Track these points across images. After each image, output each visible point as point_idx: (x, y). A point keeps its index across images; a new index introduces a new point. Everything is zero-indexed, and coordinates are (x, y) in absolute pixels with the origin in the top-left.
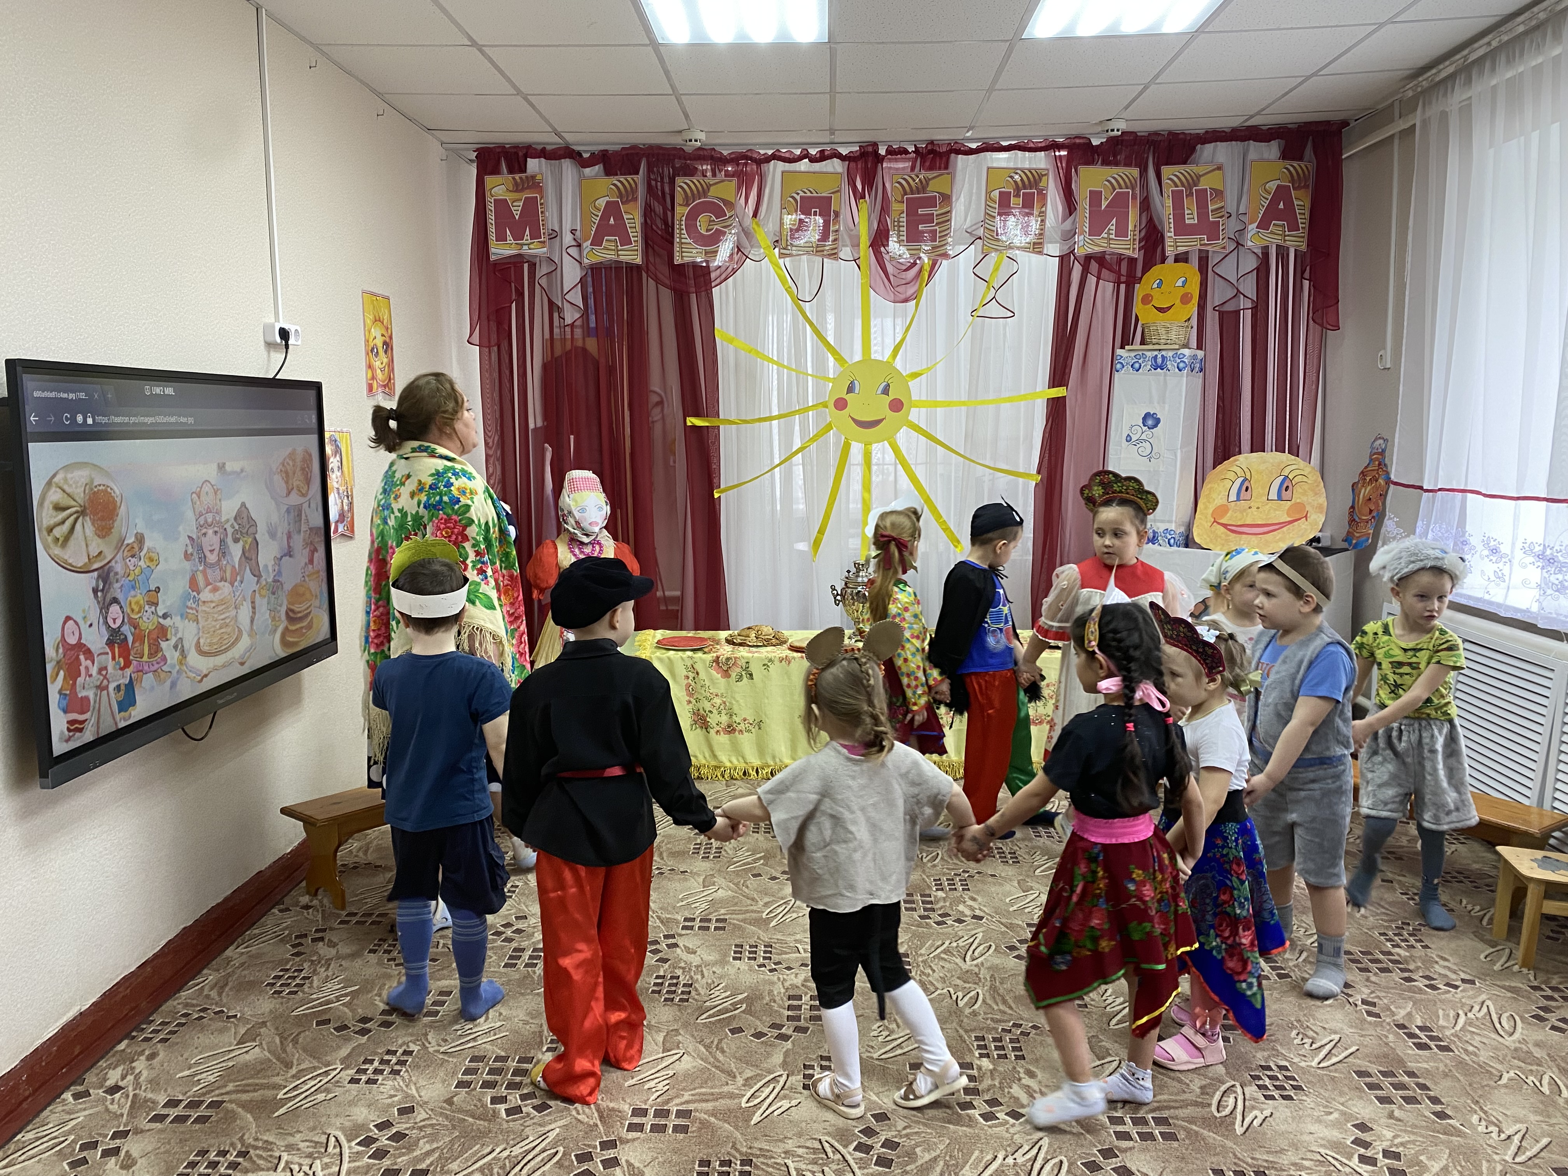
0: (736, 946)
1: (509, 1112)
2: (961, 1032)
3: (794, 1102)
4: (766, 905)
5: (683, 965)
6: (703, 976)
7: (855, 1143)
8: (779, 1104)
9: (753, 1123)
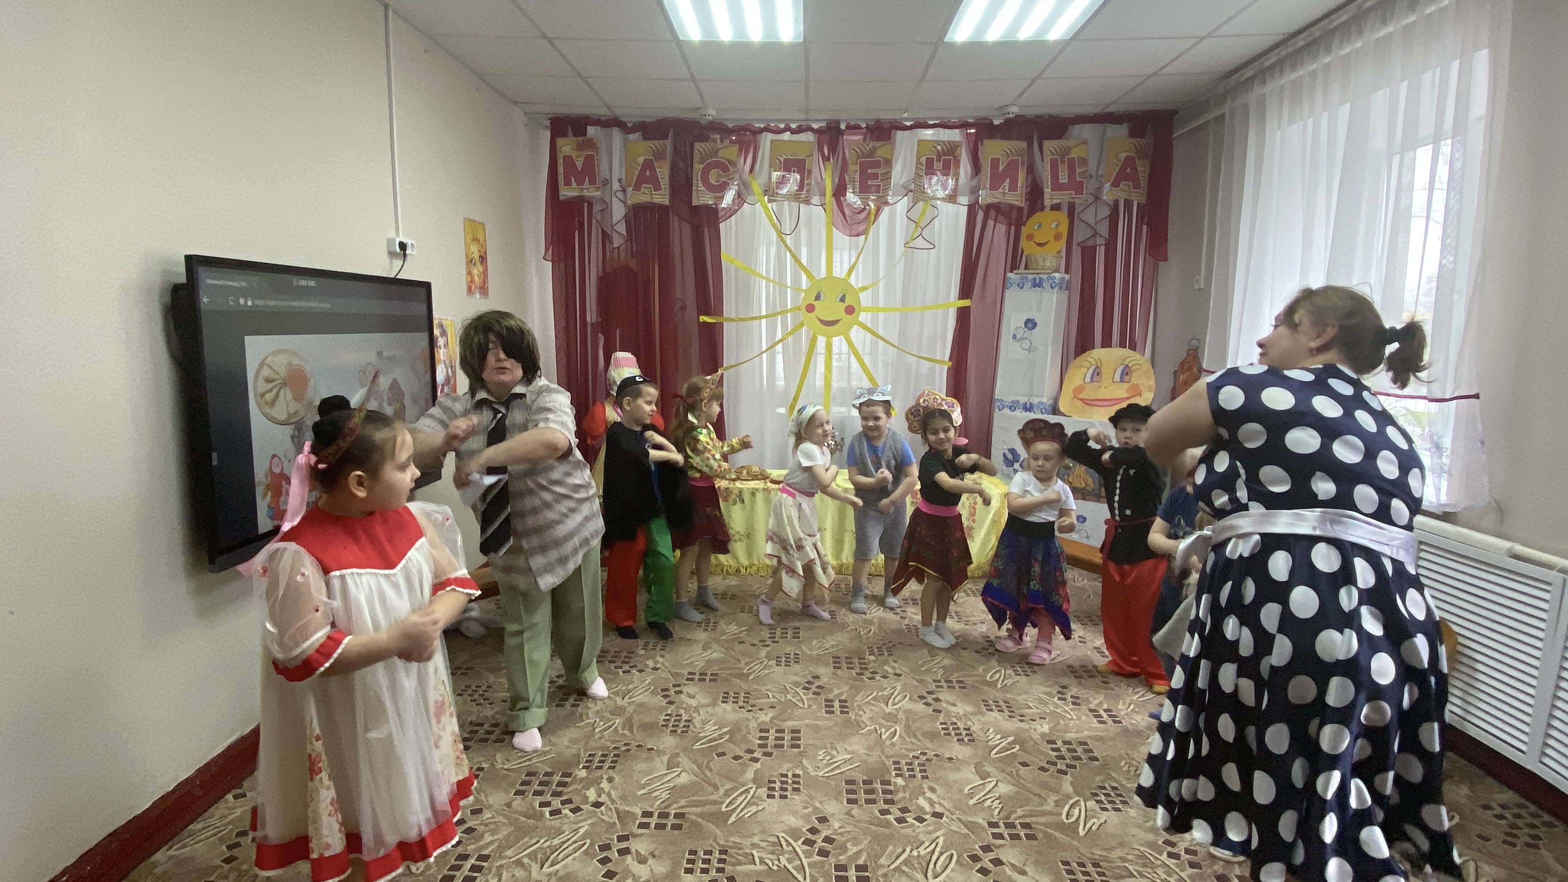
0: (724, 693)
1: (552, 813)
2: (884, 759)
3: (760, 808)
4: (747, 664)
5: (685, 706)
6: (699, 714)
7: (803, 839)
8: (750, 809)
9: (729, 822)
